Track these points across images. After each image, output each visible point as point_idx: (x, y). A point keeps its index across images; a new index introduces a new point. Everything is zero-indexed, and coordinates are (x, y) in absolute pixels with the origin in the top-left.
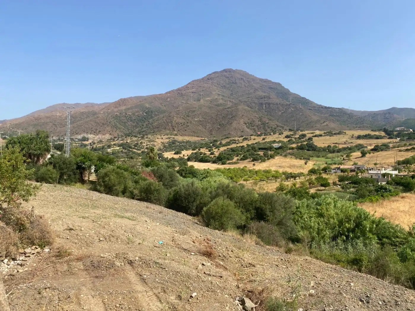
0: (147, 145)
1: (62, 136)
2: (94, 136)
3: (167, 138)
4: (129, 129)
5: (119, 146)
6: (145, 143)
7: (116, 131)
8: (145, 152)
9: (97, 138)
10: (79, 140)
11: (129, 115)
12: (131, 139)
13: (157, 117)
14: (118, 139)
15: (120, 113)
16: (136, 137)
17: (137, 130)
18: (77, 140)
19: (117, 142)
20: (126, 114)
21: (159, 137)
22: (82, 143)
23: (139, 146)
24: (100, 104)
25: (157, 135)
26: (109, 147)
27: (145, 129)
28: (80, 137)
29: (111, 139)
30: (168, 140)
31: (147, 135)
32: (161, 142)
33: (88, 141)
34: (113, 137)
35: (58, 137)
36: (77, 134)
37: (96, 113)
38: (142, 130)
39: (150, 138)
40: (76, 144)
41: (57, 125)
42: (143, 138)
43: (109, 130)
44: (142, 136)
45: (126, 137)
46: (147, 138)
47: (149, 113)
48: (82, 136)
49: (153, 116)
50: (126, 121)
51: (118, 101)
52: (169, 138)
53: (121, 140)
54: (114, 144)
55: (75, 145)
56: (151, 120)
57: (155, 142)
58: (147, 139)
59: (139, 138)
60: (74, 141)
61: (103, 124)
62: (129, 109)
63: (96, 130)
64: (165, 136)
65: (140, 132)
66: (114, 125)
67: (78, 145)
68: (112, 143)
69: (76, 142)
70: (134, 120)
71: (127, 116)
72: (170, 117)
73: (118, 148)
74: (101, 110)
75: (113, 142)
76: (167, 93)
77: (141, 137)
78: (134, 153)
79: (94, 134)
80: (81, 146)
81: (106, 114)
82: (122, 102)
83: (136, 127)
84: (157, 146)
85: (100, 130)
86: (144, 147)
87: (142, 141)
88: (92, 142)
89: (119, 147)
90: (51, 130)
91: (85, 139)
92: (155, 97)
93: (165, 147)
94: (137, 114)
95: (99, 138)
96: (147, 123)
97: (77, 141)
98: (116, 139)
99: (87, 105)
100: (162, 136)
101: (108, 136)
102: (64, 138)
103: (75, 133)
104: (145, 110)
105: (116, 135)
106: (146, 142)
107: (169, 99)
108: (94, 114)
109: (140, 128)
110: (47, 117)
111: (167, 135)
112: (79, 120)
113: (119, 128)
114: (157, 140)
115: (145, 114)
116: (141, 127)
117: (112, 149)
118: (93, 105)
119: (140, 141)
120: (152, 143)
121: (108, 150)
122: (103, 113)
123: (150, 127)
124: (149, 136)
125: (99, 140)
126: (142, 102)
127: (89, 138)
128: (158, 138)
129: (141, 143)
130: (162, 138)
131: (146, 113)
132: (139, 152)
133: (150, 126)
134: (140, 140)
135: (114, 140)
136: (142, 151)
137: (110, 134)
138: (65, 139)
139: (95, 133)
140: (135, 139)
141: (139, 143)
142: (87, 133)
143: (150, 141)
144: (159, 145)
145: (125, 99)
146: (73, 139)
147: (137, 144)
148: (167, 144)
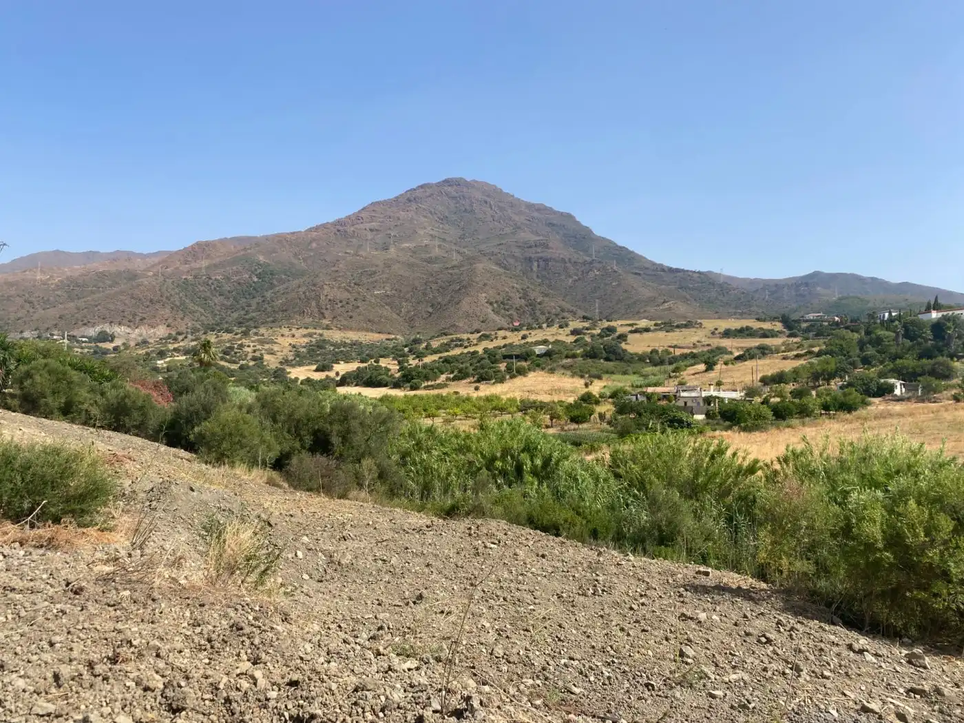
0: (254, 351)
1: (48, 329)
2: (128, 330)
3: (305, 336)
4: (216, 315)
5: (186, 352)
6: (250, 346)
7: (182, 319)
8: (248, 367)
9: (136, 334)
10: (91, 339)
11: (216, 280)
12: (218, 337)
13: (285, 286)
14: (186, 337)
15: (195, 277)
16: (228, 331)
17: (235, 315)
18: (84, 339)
19: (181, 344)
20: (210, 279)
21: (285, 331)
22: (97, 346)
23: (236, 353)
24: (149, 255)
25: (280, 327)
26: (162, 354)
27: (254, 314)
28: (92, 332)
29: (170, 336)
30: (306, 340)
31: (255, 327)
32: (290, 344)
33: (112, 341)
34: (174, 333)
35: (38, 332)
36: (85, 324)
37: (136, 276)
38: (247, 317)
39: (263, 335)
40: (82, 348)
41: (36, 303)
42: (246, 334)
43: (166, 316)
44: (244, 329)
45: (204, 333)
46: (256, 334)
47: (267, 276)
48: (98, 329)
49: (275, 282)
50: (208, 294)
51: (192, 247)
52: (310, 335)
53: (193, 340)
54: (175, 350)
55: (79, 350)
56: (268, 294)
57: (276, 343)
58: (256, 337)
59: (236, 334)
60: (78, 341)
61: (151, 301)
62: (215, 266)
63: (135, 315)
64: (300, 330)
65: (241, 320)
66: (178, 303)
67: (86, 350)
68: (171, 347)
69: (84, 344)
70: (229, 292)
71: (212, 284)
72: (314, 285)
73: (184, 358)
74: (148, 270)
75: (173, 343)
76: (310, 230)
77: (242, 332)
78: (222, 368)
79: (129, 326)
80: (95, 352)
81: (161, 279)
82: (200, 250)
83: (232, 308)
84: (279, 353)
85: (144, 316)
86: (246, 355)
87: (244, 340)
88: (124, 344)
89: (185, 354)
90: (20, 315)
91: (104, 337)
92: (281, 240)
93: (298, 355)
94: (235, 278)
95: (141, 335)
96: (259, 299)
97: (85, 342)
98: (180, 338)
99: (115, 257)
100: (294, 331)
101: (162, 331)
102: (52, 335)
103: (80, 323)
104: (256, 270)
105: (182, 329)
106: (252, 344)
107: (314, 245)
108: (132, 276)
109: (243, 312)
110: (11, 284)
111: (307, 328)
112: (93, 292)
113: (192, 312)
114: (280, 340)
115: (256, 280)
116: (243, 309)
117: (168, 359)
118: (130, 256)
119: (240, 342)
120: (267, 346)
121: (159, 362)
122: (154, 275)
123: (266, 309)
124: (262, 330)
125: (140, 339)
126: (249, 251)
127: (116, 334)
128: (282, 335)
129: (241, 346)
130: (293, 336)
131: (259, 276)
132: (232, 367)
133: (266, 306)
134: (240, 339)
135: (175, 339)
136: (242, 365)
137: (168, 326)
138: (55, 337)
139: (133, 322)
140: (226, 336)
141: (236, 346)
142: (111, 322)
143: (262, 342)
144: (286, 351)
145: (208, 244)
146: (74, 336)
147: (231, 348)
148: (304, 350)
